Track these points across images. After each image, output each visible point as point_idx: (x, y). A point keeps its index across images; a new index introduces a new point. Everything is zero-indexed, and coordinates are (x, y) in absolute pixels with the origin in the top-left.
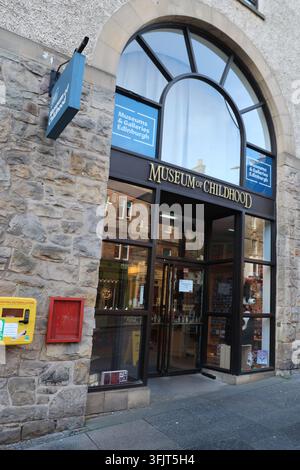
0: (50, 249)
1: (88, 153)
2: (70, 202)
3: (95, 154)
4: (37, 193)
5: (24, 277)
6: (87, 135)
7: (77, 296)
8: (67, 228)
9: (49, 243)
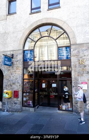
0: (14, 83)
1: (18, 66)
2: (16, 75)
3: (19, 66)
4: (12, 74)
5: (11, 88)
6: (18, 63)
7: (18, 90)
8: (16, 79)
9: (14, 82)
